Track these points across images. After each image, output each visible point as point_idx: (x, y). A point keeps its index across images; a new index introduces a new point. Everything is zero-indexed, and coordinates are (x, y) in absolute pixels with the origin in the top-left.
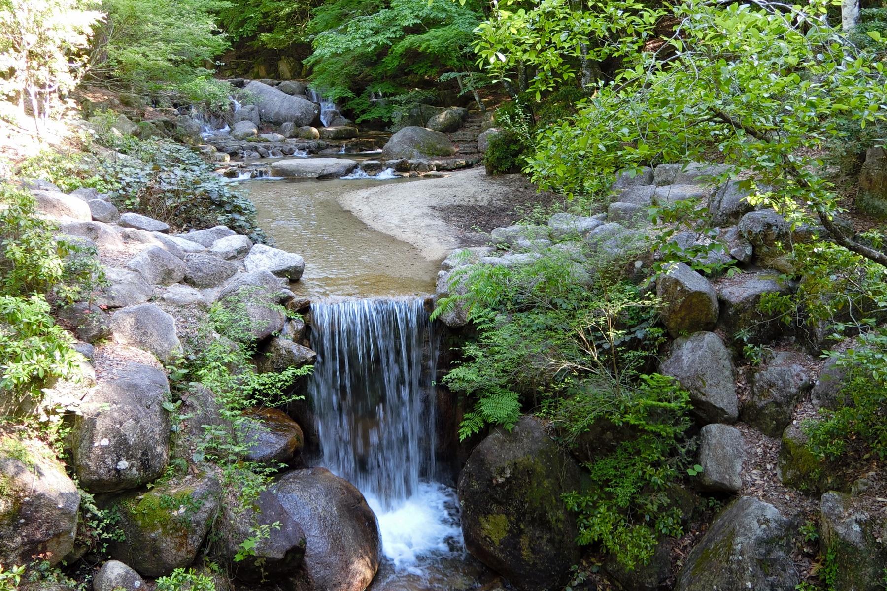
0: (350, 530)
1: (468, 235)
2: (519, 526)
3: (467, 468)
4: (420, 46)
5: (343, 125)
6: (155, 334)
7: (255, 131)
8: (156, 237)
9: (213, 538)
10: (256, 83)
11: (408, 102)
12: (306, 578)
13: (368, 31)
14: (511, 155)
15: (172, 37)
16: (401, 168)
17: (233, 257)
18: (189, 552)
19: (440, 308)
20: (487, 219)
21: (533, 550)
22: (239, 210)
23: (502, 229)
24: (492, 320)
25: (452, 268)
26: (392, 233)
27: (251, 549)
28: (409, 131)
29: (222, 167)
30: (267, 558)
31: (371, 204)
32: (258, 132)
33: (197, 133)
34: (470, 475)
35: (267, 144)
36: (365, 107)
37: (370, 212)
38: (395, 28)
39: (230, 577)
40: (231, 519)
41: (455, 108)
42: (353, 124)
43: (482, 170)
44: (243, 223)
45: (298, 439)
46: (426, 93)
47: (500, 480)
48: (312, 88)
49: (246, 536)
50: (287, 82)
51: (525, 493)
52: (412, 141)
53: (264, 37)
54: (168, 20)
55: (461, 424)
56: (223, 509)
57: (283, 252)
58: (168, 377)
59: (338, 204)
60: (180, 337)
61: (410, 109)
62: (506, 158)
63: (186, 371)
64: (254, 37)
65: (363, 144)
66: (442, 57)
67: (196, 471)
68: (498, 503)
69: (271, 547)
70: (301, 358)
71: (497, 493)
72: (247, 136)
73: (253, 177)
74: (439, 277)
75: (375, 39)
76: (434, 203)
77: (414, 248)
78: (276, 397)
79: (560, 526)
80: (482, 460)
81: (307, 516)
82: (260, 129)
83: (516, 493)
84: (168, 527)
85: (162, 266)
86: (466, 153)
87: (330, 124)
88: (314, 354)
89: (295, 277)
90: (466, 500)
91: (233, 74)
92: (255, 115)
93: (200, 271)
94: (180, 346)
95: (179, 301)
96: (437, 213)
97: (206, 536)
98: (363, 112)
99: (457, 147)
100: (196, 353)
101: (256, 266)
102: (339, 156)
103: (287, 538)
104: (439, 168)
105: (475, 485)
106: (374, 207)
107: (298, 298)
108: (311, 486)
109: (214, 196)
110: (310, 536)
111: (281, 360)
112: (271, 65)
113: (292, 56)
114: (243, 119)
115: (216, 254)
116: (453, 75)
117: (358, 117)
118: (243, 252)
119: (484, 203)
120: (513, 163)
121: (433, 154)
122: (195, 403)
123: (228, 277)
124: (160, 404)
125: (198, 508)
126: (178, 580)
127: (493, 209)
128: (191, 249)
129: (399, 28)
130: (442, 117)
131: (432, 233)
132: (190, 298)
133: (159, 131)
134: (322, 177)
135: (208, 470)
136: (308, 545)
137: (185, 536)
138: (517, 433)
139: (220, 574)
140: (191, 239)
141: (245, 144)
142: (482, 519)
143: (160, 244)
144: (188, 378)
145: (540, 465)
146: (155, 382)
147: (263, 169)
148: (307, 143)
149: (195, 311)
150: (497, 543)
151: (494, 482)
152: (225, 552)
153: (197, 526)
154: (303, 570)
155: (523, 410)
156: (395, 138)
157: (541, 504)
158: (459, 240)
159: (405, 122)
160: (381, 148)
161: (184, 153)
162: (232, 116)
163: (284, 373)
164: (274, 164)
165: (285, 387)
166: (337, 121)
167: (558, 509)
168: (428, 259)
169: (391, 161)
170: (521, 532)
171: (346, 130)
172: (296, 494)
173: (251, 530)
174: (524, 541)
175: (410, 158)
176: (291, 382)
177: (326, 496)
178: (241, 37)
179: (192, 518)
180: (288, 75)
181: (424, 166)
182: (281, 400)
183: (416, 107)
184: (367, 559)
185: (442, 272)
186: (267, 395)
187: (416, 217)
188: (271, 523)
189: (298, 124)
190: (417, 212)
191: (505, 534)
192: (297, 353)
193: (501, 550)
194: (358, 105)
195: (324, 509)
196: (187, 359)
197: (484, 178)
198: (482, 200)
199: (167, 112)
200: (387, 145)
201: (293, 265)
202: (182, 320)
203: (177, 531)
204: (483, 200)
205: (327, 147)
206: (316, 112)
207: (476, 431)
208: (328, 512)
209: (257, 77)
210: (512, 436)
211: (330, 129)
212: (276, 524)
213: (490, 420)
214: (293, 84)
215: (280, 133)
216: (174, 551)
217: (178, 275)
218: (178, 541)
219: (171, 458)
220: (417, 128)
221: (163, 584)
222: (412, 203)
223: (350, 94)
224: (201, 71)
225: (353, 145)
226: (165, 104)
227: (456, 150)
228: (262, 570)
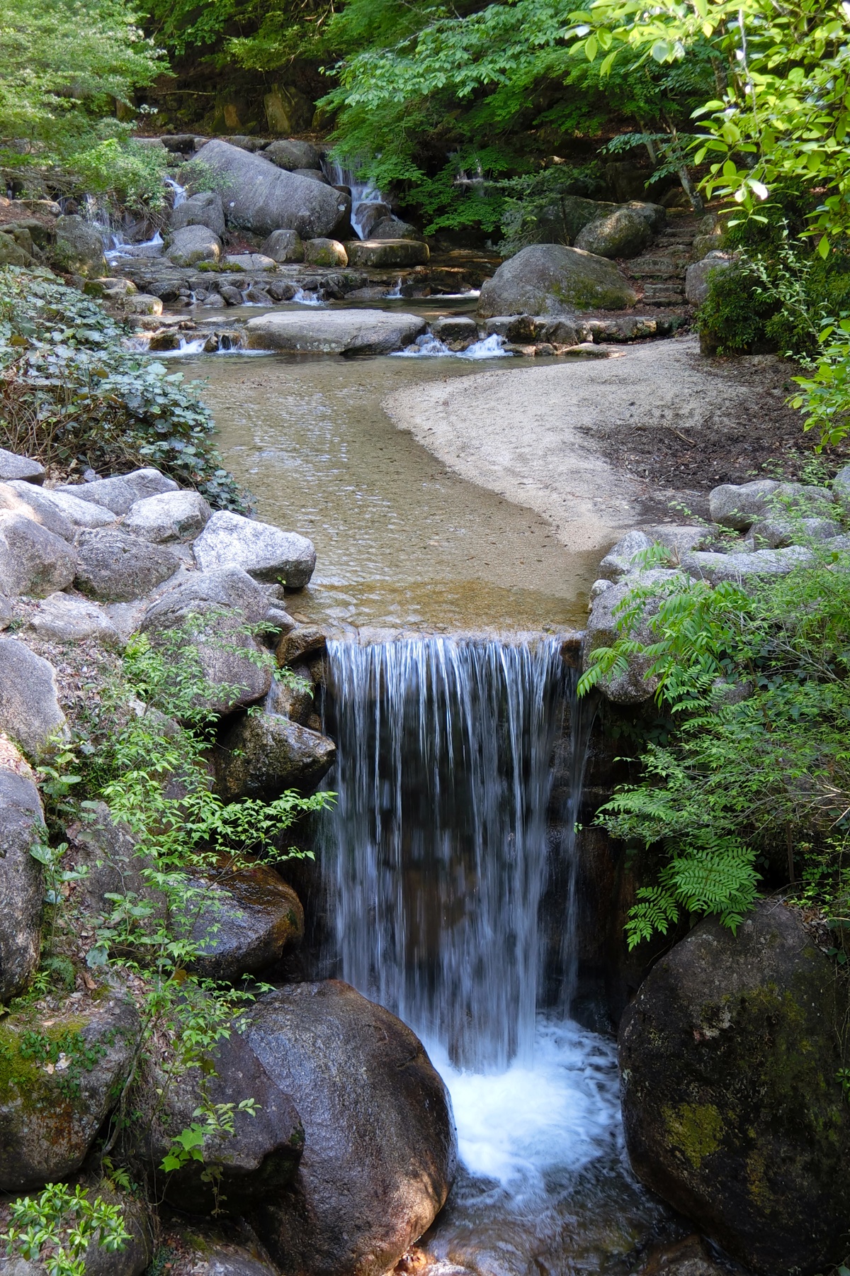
0: (394, 1115)
1: (659, 496)
2: (745, 1132)
3: (639, 1002)
4: (567, 73)
5: (396, 237)
6: (17, 699)
7: (215, 248)
8: (20, 495)
9: (121, 1120)
10: (219, 146)
11: (538, 191)
12: (301, 1209)
13: (461, 55)
14: (757, 313)
15: (51, 56)
16: (518, 335)
17: (173, 538)
18: (73, 1148)
19: (597, 669)
20: (699, 457)
21: (773, 1185)
22: (183, 431)
23: (734, 487)
24: (705, 692)
25: (622, 572)
26: (497, 487)
27: (196, 1148)
28: (538, 254)
29: (147, 327)
30: (227, 1167)
31: (453, 418)
32: (221, 250)
33: (97, 254)
34: (645, 1018)
35: (238, 277)
36: (445, 199)
37: (451, 436)
38: (518, 48)
39: (152, 1201)
40: (157, 1084)
41: (638, 205)
42: (418, 233)
43: (691, 344)
44: (192, 461)
45: (293, 922)
46: (576, 172)
47: (709, 1033)
48: (334, 154)
49: (186, 1120)
50: (283, 143)
51: (762, 1064)
52: (544, 278)
53: (237, 45)
54: (45, 21)
55: (632, 912)
56: (142, 1064)
57: (274, 529)
58: (41, 790)
59: (386, 417)
60: (64, 707)
61: (541, 207)
62: (746, 319)
63: (76, 779)
64: (217, 46)
65: (440, 278)
66: (613, 94)
67: (92, 986)
68: (704, 1081)
69: (233, 1146)
70: (304, 754)
71: (700, 1061)
72: (197, 260)
73: (211, 349)
74: (595, 595)
75: (473, 72)
76: (587, 421)
77: (543, 523)
78: (257, 850)
79: (834, 1137)
80: (673, 990)
81: (306, 1082)
82: (225, 243)
83: (741, 1063)
84: (35, 1095)
85: (32, 558)
86: (658, 305)
87: (371, 235)
88: (332, 746)
89: (295, 583)
90: (635, 1070)
91: (170, 120)
92: (215, 214)
93: (107, 567)
94: (66, 728)
95: (63, 631)
96: (592, 444)
97: (108, 1117)
98: (441, 211)
99: (640, 290)
100: (96, 741)
101: (218, 557)
102: (387, 306)
103: (268, 1127)
104: (600, 337)
105: (656, 1041)
106: (460, 425)
107: (301, 630)
108: (318, 1021)
109: (134, 404)
110: (311, 1123)
111: (263, 758)
112: (249, 104)
113: (294, 83)
114: (190, 223)
115: (137, 530)
116: (636, 139)
117: (431, 222)
118: (192, 528)
119: (695, 422)
120: (760, 332)
121: (587, 305)
122: (92, 843)
123: (162, 579)
124: (25, 849)
125: (95, 1062)
126: (53, 1207)
127: (713, 437)
128: (88, 518)
129: (525, 48)
130: (609, 225)
131: (582, 489)
132: (86, 626)
133: (21, 251)
134: (354, 352)
135: (114, 983)
136: (308, 1142)
137: (68, 1116)
138: (749, 936)
139: (133, 1193)
140: (87, 497)
141: (193, 276)
142: (668, 1112)
143: (26, 511)
144: (78, 792)
145: (796, 1006)
146: (16, 804)
147: (230, 333)
148: (322, 274)
149: (96, 654)
150: (697, 1164)
151: (697, 1036)
152: (143, 1150)
153: (91, 1097)
154: (296, 1192)
155: (762, 887)
156: (508, 269)
157: (795, 1089)
158: (638, 508)
159: (532, 233)
160: (477, 287)
161: (73, 302)
162: (169, 216)
163: (275, 803)
164: (253, 322)
165: (275, 831)
166: (385, 226)
167: (831, 1102)
168: (573, 548)
169: (498, 320)
170: (749, 1144)
171: (403, 247)
172: (287, 1035)
173: (197, 1113)
174: (755, 1164)
175: (537, 314)
176: (288, 823)
177: (347, 1042)
178: (189, 45)
179: (83, 1082)
180: (285, 124)
181: (568, 332)
182: (266, 855)
183: (553, 203)
184: (426, 1179)
185: (601, 584)
186: (238, 845)
187: (549, 451)
188: (235, 1099)
189: (304, 233)
190: (551, 439)
191: (714, 1147)
192: (296, 746)
193: (706, 1180)
194: (430, 195)
195: (341, 1071)
196: (78, 752)
197: (695, 363)
198: (691, 414)
199: (34, 208)
200: (488, 283)
201: (293, 557)
202: (69, 671)
203: (52, 1103)
204: (694, 414)
205: (364, 283)
206: (342, 208)
207: (662, 927)
208: (349, 1076)
209: (221, 130)
210: (738, 943)
211: (371, 244)
212: (248, 1104)
213: (694, 906)
214: (294, 147)
215: (265, 253)
216: (45, 1144)
217: (62, 575)
218: (52, 1123)
219: (44, 955)
220: (556, 249)
221: (24, 1214)
222: (540, 418)
223: (415, 174)
224: (108, 125)
225: (417, 281)
226: (32, 190)
227: (637, 296)
228: (215, 1190)
